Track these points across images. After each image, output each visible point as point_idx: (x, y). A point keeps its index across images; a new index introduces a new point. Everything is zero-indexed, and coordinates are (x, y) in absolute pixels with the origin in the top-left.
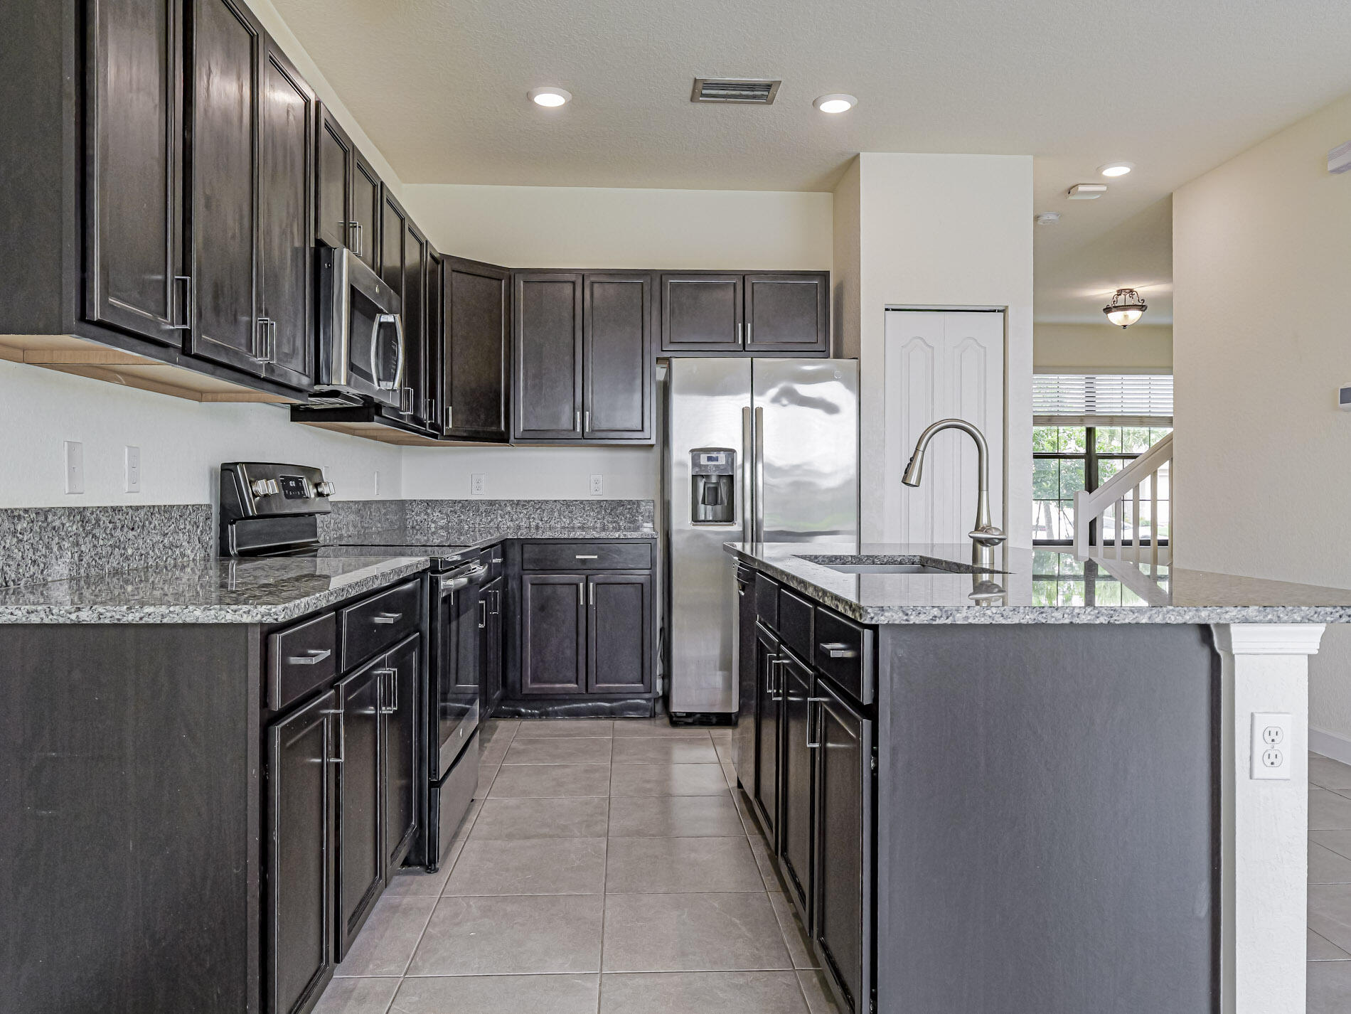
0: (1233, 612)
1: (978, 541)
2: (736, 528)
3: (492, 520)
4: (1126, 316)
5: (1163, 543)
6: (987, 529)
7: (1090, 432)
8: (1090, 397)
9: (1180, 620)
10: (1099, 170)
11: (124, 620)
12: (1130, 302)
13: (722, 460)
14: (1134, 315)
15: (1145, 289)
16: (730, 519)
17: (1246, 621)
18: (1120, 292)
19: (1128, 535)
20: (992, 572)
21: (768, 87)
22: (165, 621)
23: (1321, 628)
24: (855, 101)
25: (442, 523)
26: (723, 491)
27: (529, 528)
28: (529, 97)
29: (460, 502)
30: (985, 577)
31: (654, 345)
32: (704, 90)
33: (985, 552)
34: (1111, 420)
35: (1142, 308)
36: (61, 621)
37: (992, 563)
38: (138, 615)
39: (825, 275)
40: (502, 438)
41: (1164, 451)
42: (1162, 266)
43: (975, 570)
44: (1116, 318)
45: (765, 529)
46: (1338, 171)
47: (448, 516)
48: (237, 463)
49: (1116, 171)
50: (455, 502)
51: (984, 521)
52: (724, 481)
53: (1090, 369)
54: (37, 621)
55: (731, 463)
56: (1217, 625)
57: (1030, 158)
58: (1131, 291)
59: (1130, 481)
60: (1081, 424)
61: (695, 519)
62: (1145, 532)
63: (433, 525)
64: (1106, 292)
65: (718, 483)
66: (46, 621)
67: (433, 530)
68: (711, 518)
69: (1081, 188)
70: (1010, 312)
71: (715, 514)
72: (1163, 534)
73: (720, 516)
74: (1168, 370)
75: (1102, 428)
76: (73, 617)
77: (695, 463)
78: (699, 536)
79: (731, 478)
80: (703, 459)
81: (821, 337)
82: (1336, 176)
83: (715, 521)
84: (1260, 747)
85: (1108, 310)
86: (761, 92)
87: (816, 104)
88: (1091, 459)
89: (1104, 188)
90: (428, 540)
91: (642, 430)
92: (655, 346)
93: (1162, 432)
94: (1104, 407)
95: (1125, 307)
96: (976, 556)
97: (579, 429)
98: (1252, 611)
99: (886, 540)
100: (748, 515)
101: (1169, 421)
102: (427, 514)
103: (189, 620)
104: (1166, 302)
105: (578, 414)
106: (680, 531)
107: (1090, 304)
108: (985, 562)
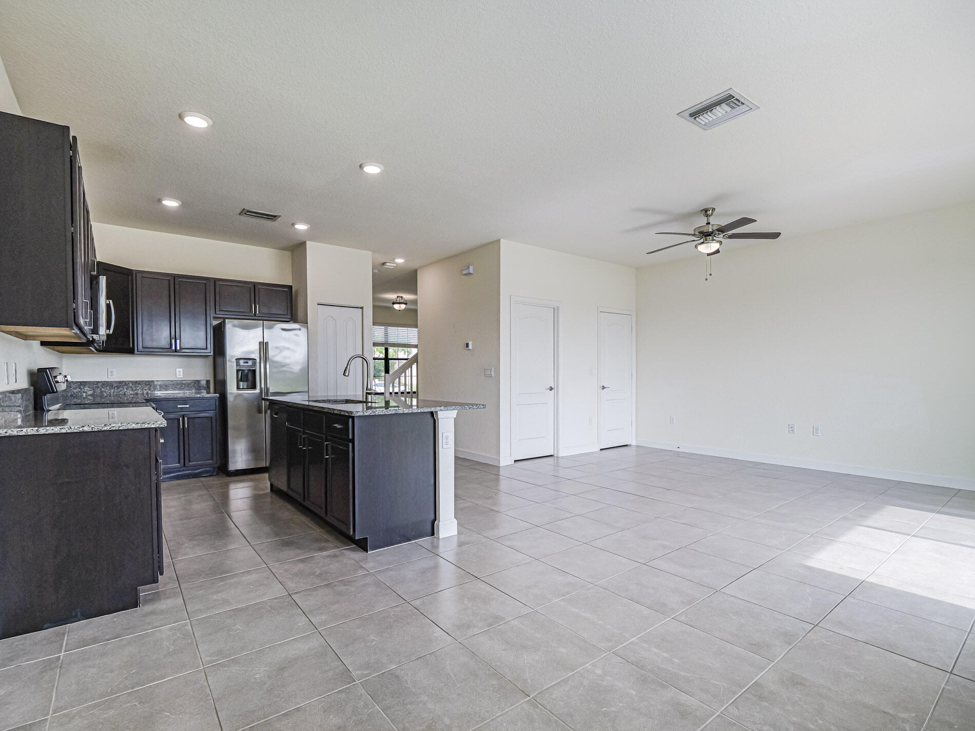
0: (438, 408)
1: (367, 393)
2: (257, 391)
3: (121, 391)
4: (400, 307)
5: (414, 392)
6: (370, 390)
7: (386, 350)
8: (386, 334)
9: (427, 411)
10: (394, 259)
11: (103, 429)
12: (402, 301)
13: (250, 363)
14: (403, 306)
15: (407, 297)
16: (254, 387)
17: (441, 410)
18: (398, 297)
19: (396, 390)
20: (371, 402)
21: (275, 216)
22: (120, 429)
23: (457, 411)
24: (309, 226)
25: (90, 393)
26: (250, 376)
27: (143, 394)
28: (160, 201)
29: (101, 382)
30: (370, 404)
31: (211, 311)
32: (246, 212)
33: (369, 397)
34: (394, 345)
35: (406, 304)
36: (75, 431)
37: (372, 400)
38: (109, 427)
39: (291, 287)
40: (130, 351)
41: (415, 359)
42: (414, 290)
43: (366, 402)
44: (396, 307)
45: (271, 391)
46: (465, 275)
47: (94, 389)
48: (47, 368)
49: (400, 261)
50: (98, 382)
51: (369, 387)
52: (250, 372)
53: (387, 324)
54: (65, 432)
55: (254, 364)
56: (435, 412)
57: (371, 252)
58: (402, 297)
59: (403, 369)
60: (383, 346)
61: (238, 388)
62: (402, 388)
63: (84, 394)
64: (393, 296)
65: (248, 373)
66: (69, 431)
67: (85, 396)
68: (246, 387)
69: (387, 264)
70: (364, 308)
71: (247, 386)
72: (414, 389)
73: (250, 386)
74: (416, 326)
75: (391, 348)
76: (81, 429)
77: (238, 365)
78: (240, 395)
79: (254, 371)
80: (241, 362)
81: (289, 312)
82: (464, 276)
83: (248, 388)
84: (444, 441)
85: (394, 303)
86: (273, 218)
87: (293, 224)
88: (387, 359)
89: (395, 265)
90: (81, 402)
91: (207, 349)
92: (213, 311)
93: (414, 351)
94: (391, 340)
95: (400, 303)
96: (367, 398)
97: (174, 348)
98: (442, 408)
99: (319, 395)
100: (263, 386)
101: (416, 346)
102: (81, 389)
103: (130, 428)
104: (415, 302)
105: (173, 341)
106: (231, 393)
107: (387, 301)
108: (370, 400)
